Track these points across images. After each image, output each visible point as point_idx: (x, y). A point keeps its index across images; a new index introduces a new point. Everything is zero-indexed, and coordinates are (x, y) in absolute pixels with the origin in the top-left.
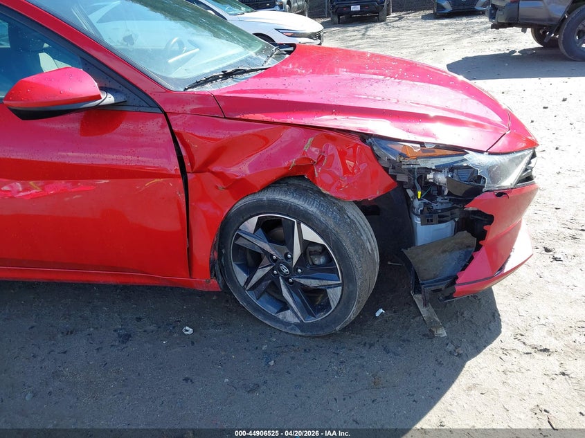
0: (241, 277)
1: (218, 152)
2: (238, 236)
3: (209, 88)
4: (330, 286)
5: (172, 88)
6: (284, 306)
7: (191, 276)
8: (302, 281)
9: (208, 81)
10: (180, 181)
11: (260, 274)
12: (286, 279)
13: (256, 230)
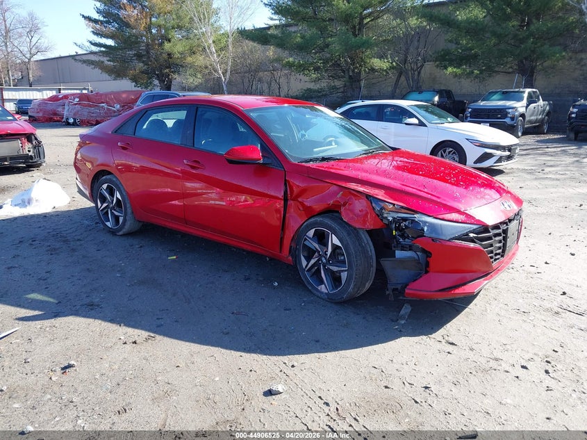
0: (304, 263)
1: (303, 192)
2: (306, 239)
3: (311, 164)
4: (342, 271)
5: (293, 161)
6: (322, 282)
7: (280, 252)
8: (331, 267)
9: (311, 160)
10: (283, 202)
11: (313, 261)
12: (324, 266)
13: (313, 236)
